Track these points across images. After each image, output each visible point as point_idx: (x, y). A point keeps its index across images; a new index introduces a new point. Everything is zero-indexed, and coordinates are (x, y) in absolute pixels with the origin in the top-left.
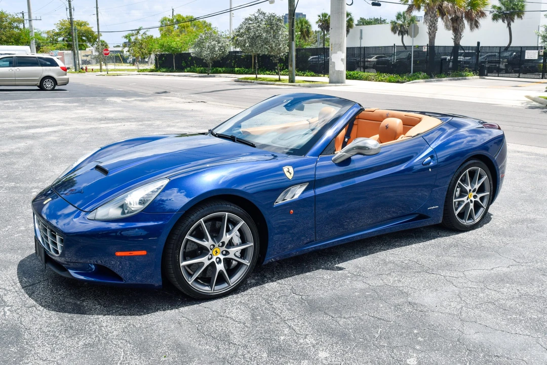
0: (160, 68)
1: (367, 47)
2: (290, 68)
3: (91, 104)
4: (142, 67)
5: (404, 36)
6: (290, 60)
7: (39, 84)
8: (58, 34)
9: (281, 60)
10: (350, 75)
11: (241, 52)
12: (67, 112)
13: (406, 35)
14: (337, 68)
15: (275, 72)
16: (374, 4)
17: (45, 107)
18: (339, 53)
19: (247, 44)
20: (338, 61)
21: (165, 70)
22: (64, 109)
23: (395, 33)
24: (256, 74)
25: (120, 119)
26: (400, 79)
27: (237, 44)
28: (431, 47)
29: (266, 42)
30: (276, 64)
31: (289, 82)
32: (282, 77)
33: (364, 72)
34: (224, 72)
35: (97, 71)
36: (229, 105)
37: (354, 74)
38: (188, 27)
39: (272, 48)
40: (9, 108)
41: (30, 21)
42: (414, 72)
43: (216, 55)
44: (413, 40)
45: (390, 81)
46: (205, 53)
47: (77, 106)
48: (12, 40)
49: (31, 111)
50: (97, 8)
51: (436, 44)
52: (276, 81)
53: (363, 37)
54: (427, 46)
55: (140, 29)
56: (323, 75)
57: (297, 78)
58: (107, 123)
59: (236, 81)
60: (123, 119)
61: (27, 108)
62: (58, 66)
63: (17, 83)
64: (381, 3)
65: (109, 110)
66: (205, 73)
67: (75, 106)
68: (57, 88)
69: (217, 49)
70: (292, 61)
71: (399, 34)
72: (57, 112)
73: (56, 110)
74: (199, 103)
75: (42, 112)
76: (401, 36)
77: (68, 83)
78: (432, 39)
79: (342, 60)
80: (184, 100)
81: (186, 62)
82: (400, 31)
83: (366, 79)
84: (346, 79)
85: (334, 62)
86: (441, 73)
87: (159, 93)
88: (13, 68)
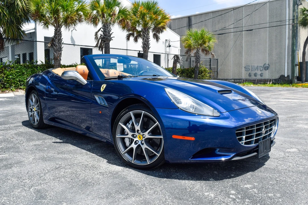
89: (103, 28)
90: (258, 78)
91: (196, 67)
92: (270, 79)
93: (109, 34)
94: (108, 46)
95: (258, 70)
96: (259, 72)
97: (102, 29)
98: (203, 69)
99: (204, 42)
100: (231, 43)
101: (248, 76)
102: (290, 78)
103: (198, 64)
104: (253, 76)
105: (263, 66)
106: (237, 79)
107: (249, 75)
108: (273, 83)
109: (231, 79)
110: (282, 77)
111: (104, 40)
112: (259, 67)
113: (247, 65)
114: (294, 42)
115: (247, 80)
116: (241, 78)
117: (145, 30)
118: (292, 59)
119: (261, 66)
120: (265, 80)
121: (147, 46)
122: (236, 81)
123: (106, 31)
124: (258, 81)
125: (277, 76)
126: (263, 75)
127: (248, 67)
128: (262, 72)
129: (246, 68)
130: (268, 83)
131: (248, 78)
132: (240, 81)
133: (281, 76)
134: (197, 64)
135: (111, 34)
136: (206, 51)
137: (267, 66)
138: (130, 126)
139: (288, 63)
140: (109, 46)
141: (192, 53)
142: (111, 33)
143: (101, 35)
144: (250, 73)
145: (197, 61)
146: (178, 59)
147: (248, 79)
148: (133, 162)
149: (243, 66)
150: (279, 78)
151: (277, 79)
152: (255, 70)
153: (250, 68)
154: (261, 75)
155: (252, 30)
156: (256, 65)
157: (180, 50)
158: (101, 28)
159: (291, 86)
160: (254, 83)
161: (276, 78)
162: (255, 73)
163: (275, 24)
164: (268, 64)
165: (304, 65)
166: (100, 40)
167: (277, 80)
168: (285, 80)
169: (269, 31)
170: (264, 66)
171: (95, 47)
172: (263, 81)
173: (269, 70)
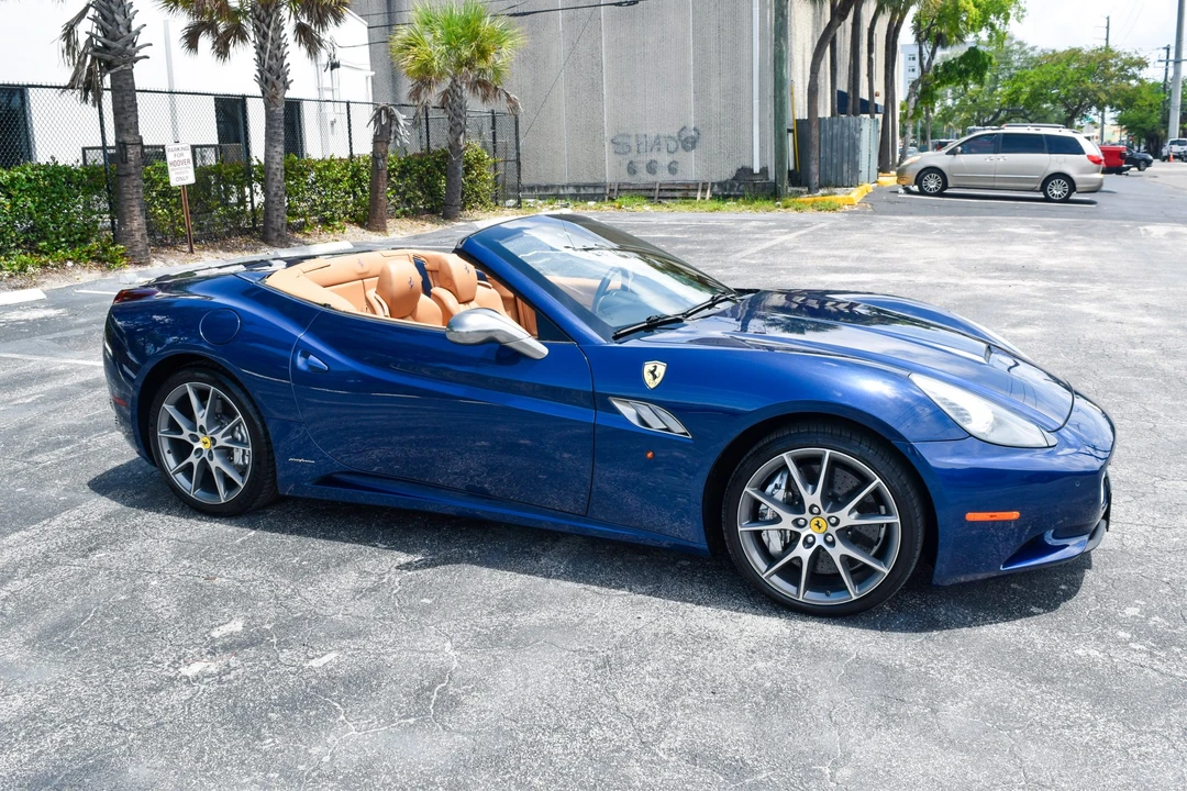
7: (1040, 189)
41: (1178, 62)
62: (1084, 153)
77: (1097, 188)
88: (993, 156)
89: (96, 9)
90: (660, 180)
91: (454, 147)
92: (704, 184)
93: (129, 31)
94: (127, 84)
96: (664, 159)
97: (92, 12)
98: (472, 156)
99: (483, 53)
100: (558, 50)
101: (626, 173)
102: (772, 177)
103: (461, 137)
104: (645, 171)
105: (676, 135)
106: (584, 186)
107: (628, 169)
108: (715, 197)
109: (563, 187)
110: (744, 173)
111: (108, 57)
112: (662, 141)
113: (621, 132)
114: (781, 51)
115: (626, 187)
116: (598, 179)
117: (267, 11)
118: (775, 110)
119: (669, 137)
120: (688, 185)
121: (278, 77)
122: (582, 192)
123: (114, 20)
124: (661, 190)
125: (726, 172)
126: (679, 167)
127: (626, 140)
128: (676, 157)
129: (618, 144)
130: (699, 195)
131: (626, 178)
132: (599, 191)
133: (739, 170)
134: (457, 140)
135: (138, 33)
136: (485, 87)
137: (692, 137)
138: (780, 495)
139: (761, 125)
140: (133, 83)
141: (433, 97)
142: (135, 26)
143: (92, 36)
144: (631, 162)
145: (455, 126)
146: (394, 122)
147: (625, 184)
148: (800, 599)
149: (606, 135)
150: (734, 179)
151: (726, 182)
152: (649, 149)
153: (633, 142)
154: (672, 169)
156: (652, 133)
157: (370, 79)
158: (88, 6)
159: (779, 206)
160: (650, 198)
161: (723, 179)
162: (648, 159)
164: (695, 129)
165: (815, 132)
166: (89, 57)
167: (728, 186)
168: (755, 184)
169: (693, 8)
170: (679, 136)
171: (66, 88)
172: (679, 190)
173: (698, 149)
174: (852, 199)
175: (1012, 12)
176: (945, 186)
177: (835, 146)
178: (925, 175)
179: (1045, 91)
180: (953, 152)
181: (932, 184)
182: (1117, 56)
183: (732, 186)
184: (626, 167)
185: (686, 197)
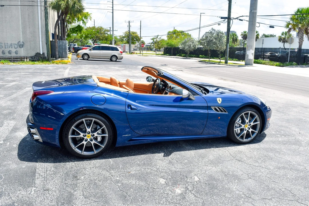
0: (166, 54)
1: (265, 48)
2: (225, 56)
3: (130, 69)
4: (158, 53)
5: (285, 44)
6: (226, 53)
7: (110, 59)
8: (124, 37)
9: (221, 52)
10: (256, 61)
11: (203, 48)
12: (118, 72)
13: (286, 43)
14: (249, 58)
15: (219, 58)
16: (271, 27)
17: (110, 69)
18: (251, 50)
19: (206, 44)
20: (250, 54)
21: (167, 55)
22: (118, 70)
23: (280, 42)
24: (209, 58)
25: (140, 77)
26: (282, 65)
27: (201, 44)
28: (300, 49)
29: (215, 43)
30: (219, 54)
31: (225, 63)
32: (222, 61)
33: (263, 60)
34: (194, 57)
35: (138, 54)
36: (194, 73)
37: (258, 61)
38: (180, 35)
39: (217, 46)
40: (95, 68)
41: (113, 31)
42: (289, 62)
43: (191, 49)
44: (290, 45)
45: (276, 66)
46: (186, 48)
47: (124, 69)
48: (104, 39)
49: (103, 70)
50: (141, 26)
51: (302, 48)
52: (219, 62)
53: (264, 43)
54: (298, 49)
55: (158, 36)
56: (242, 61)
57: (229, 62)
58: (133, 79)
59: (199, 61)
60: (141, 77)
61: (102, 69)
62: (119, 51)
63: (101, 57)
64: (274, 26)
65: (137, 72)
66: (185, 57)
67: (122, 69)
68: (117, 60)
69: (192, 46)
70: (227, 53)
71: (282, 42)
72: (114, 72)
73: (114, 71)
74: (180, 71)
75: (107, 71)
76: (283, 44)
77: (122, 58)
78: (300, 45)
79: (252, 54)
80: (173, 69)
81: (177, 52)
82: (283, 41)
83: (264, 64)
84: (254, 63)
85: (248, 55)
86: (304, 63)
87: (162, 65)
88: (100, 51)
90: (13, 56)
92: (26, 57)
95: (12, 47)
96: (13, 50)
101: (2, 54)
102: (46, 55)
104: (8, 53)
105: (17, 43)
107: (2, 52)
108: (30, 60)
110: (38, 54)
112: (13, 45)
114: (47, 23)
115: (2, 58)
118: (46, 38)
119: (15, 44)
120: (21, 57)
124: (13, 59)
125: (33, 54)
126: (19, 52)
127: (1, 44)
128: (17, 49)
130: (25, 60)
133: (36, 53)
137: (22, 44)
139: (42, 42)
144: (3, 51)
148: (244, 141)
150: (35, 56)
151: (33, 56)
152: (8, 47)
153: (3, 45)
154: (16, 53)
155: (3, 6)
156: (9, 43)
159: (51, 63)
160: (11, 61)
161: (32, 56)
162: (9, 50)
163: (27, 3)
164: (23, 42)
165: (57, 44)
167: (33, 57)
168: (41, 57)
172: (19, 59)
173: (24, 47)
174: (69, 61)
175: (89, 17)
176: (89, 58)
177: (61, 48)
178: (84, 55)
179: (88, 36)
180: (90, 50)
181: (86, 57)
182: (103, 29)
183: (35, 58)
184: (1, 52)
185: (22, 61)
